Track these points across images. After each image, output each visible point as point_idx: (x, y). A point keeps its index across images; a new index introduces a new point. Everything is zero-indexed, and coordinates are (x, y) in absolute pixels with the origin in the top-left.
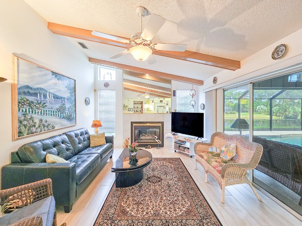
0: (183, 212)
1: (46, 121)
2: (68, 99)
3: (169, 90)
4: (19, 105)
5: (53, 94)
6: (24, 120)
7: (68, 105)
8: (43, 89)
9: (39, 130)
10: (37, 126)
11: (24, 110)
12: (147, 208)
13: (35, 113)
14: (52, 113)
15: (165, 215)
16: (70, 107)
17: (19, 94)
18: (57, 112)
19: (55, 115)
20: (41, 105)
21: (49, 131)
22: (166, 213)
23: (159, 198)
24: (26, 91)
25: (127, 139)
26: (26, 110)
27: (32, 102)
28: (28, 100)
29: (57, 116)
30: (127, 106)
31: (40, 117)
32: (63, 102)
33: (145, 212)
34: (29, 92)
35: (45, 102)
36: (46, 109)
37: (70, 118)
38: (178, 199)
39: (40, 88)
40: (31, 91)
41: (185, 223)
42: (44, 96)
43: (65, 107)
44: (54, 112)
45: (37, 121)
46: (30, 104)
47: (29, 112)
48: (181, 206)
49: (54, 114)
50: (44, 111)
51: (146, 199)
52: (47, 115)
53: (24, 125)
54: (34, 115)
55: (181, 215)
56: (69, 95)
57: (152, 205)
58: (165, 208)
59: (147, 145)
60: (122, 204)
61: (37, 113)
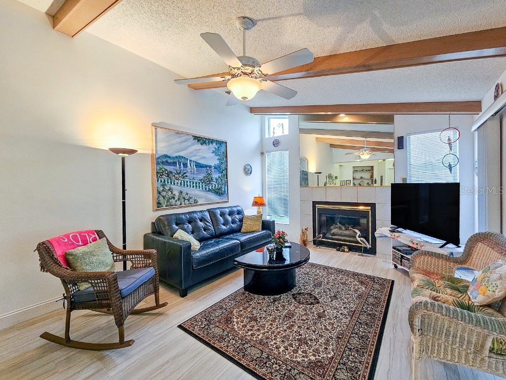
0: (306, 360)
1: (187, 194)
2: (215, 168)
3: (390, 135)
4: (157, 175)
5: (196, 162)
6: (163, 191)
7: (215, 175)
8: (182, 157)
9: (178, 203)
10: (176, 199)
11: (163, 180)
12: (259, 330)
13: (174, 184)
14: (194, 184)
15: (273, 349)
16: (219, 177)
17: (158, 164)
18: (201, 183)
19: (198, 187)
20: (180, 175)
21: (191, 205)
22: (278, 348)
23: (288, 325)
24: (164, 160)
25: (304, 230)
26: (165, 180)
27: (171, 172)
28: (166, 170)
29: (201, 188)
30: (336, 177)
31: (180, 188)
32: (209, 172)
33: (252, 332)
34: (167, 162)
35: (185, 172)
36: (186, 180)
37: (219, 192)
38: (317, 340)
39: (179, 156)
40: (169, 161)
41: (294, 375)
42: (183, 164)
43: (212, 178)
44: (196, 183)
45: (176, 193)
46: (169, 174)
47: (168, 183)
48: (311, 351)
49: (196, 186)
50: (184, 182)
51: (268, 318)
52: (187, 186)
53: (163, 196)
54: (172, 186)
55: (298, 362)
56: (217, 162)
57: (268, 328)
58: (283, 341)
59: (341, 245)
60: (234, 312)
61: (176, 184)
